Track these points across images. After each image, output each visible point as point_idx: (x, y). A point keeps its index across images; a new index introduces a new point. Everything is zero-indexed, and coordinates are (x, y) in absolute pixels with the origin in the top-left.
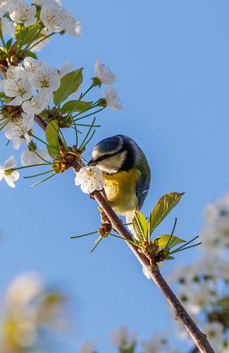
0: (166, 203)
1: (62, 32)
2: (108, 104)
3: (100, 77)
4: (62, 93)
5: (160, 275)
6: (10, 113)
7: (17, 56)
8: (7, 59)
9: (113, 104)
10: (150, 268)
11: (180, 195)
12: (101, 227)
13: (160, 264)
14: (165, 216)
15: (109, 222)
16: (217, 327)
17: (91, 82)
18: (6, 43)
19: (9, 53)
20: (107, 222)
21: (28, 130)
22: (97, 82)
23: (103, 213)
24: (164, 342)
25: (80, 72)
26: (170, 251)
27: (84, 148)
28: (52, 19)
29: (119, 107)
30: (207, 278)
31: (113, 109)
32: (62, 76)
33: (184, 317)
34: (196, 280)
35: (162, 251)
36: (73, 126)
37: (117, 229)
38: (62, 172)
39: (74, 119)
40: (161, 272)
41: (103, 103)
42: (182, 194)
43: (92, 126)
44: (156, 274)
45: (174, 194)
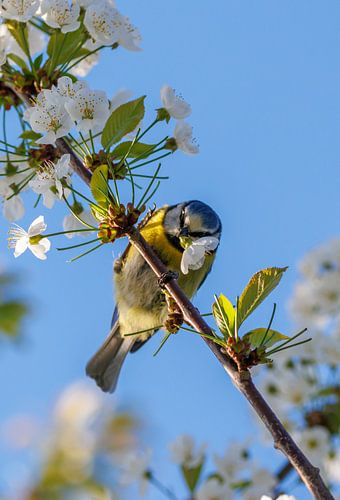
0: (261, 284)
1: (115, 46)
2: (179, 146)
3: (167, 108)
4: (114, 132)
5: (253, 385)
6: (39, 160)
7: (50, 78)
8: (35, 84)
9: (187, 146)
10: (237, 375)
11: (281, 271)
12: (168, 318)
13: (252, 370)
14: (259, 302)
15: (180, 311)
16: (320, 433)
17: (155, 115)
18: (33, 61)
19: (38, 75)
20: (176, 312)
21: (61, 177)
22: (163, 115)
23: (171, 299)
24: (246, 455)
25: (141, 101)
26: (267, 351)
27: (144, 208)
28: (101, 26)
29: (194, 150)
30: (305, 363)
31: (186, 153)
32: (114, 108)
33: (287, 444)
34: (290, 365)
35: (255, 351)
36: (129, 177)
37: (190, 322)
38: (113, 241)
39: (131, 166)
40: (253, 381)
41: (172, 144)
42: (284, 270)
43: (155, 177)
44: (247, 383)
45: (273, 270)
